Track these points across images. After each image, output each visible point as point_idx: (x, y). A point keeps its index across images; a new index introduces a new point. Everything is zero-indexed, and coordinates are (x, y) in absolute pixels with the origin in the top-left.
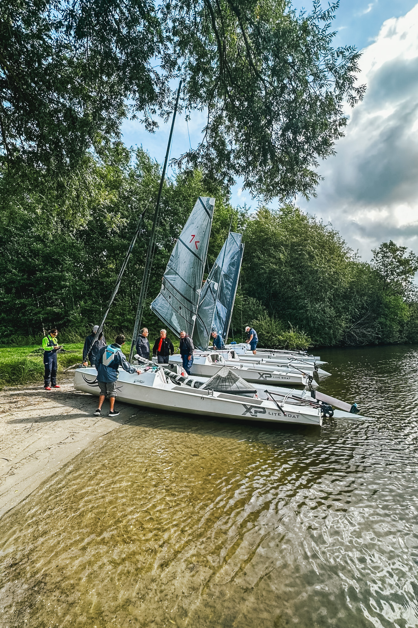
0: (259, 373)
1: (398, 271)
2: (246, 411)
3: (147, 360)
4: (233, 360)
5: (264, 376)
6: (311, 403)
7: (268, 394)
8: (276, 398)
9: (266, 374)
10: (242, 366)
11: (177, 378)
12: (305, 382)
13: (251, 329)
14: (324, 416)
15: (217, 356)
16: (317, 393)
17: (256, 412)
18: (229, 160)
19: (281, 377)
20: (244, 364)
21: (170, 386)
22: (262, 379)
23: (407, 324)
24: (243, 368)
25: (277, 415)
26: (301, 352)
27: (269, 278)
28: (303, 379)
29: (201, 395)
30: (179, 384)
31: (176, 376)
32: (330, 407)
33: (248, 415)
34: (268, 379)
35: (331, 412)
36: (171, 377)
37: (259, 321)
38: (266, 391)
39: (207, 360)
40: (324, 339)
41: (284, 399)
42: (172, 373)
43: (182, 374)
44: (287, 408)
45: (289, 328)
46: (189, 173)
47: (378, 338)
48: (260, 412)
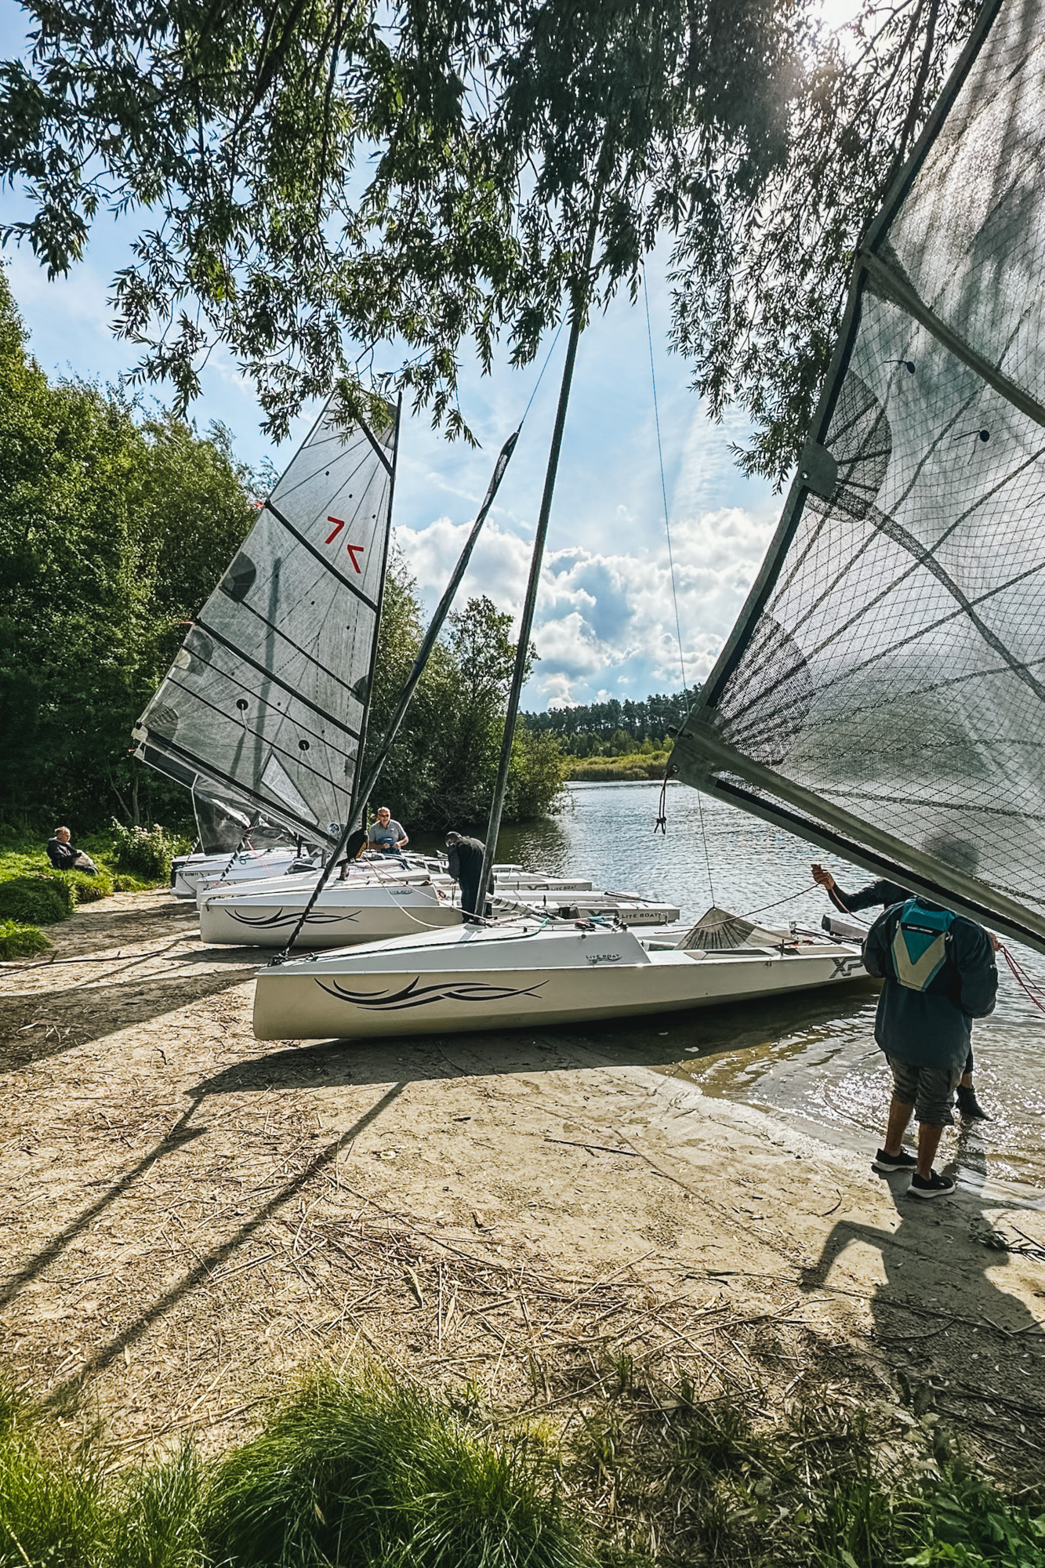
2: (837, 970)
33: (839, 976)
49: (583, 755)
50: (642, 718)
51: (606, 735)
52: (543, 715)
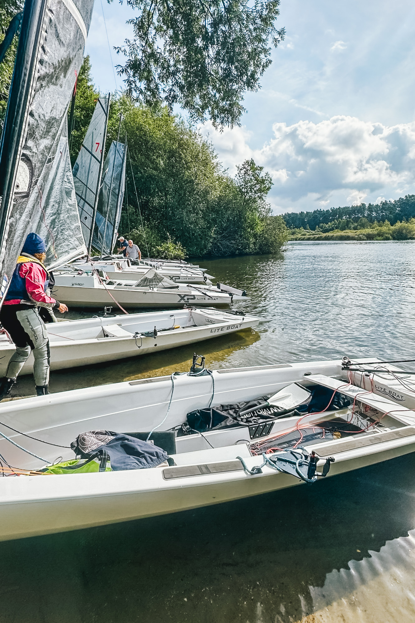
1: (255, 189)
23: (260, 237)
47: (239, 249)
49: (343, 229)
50: (376, 212)
51: (356, 220)
52: (328, 211)
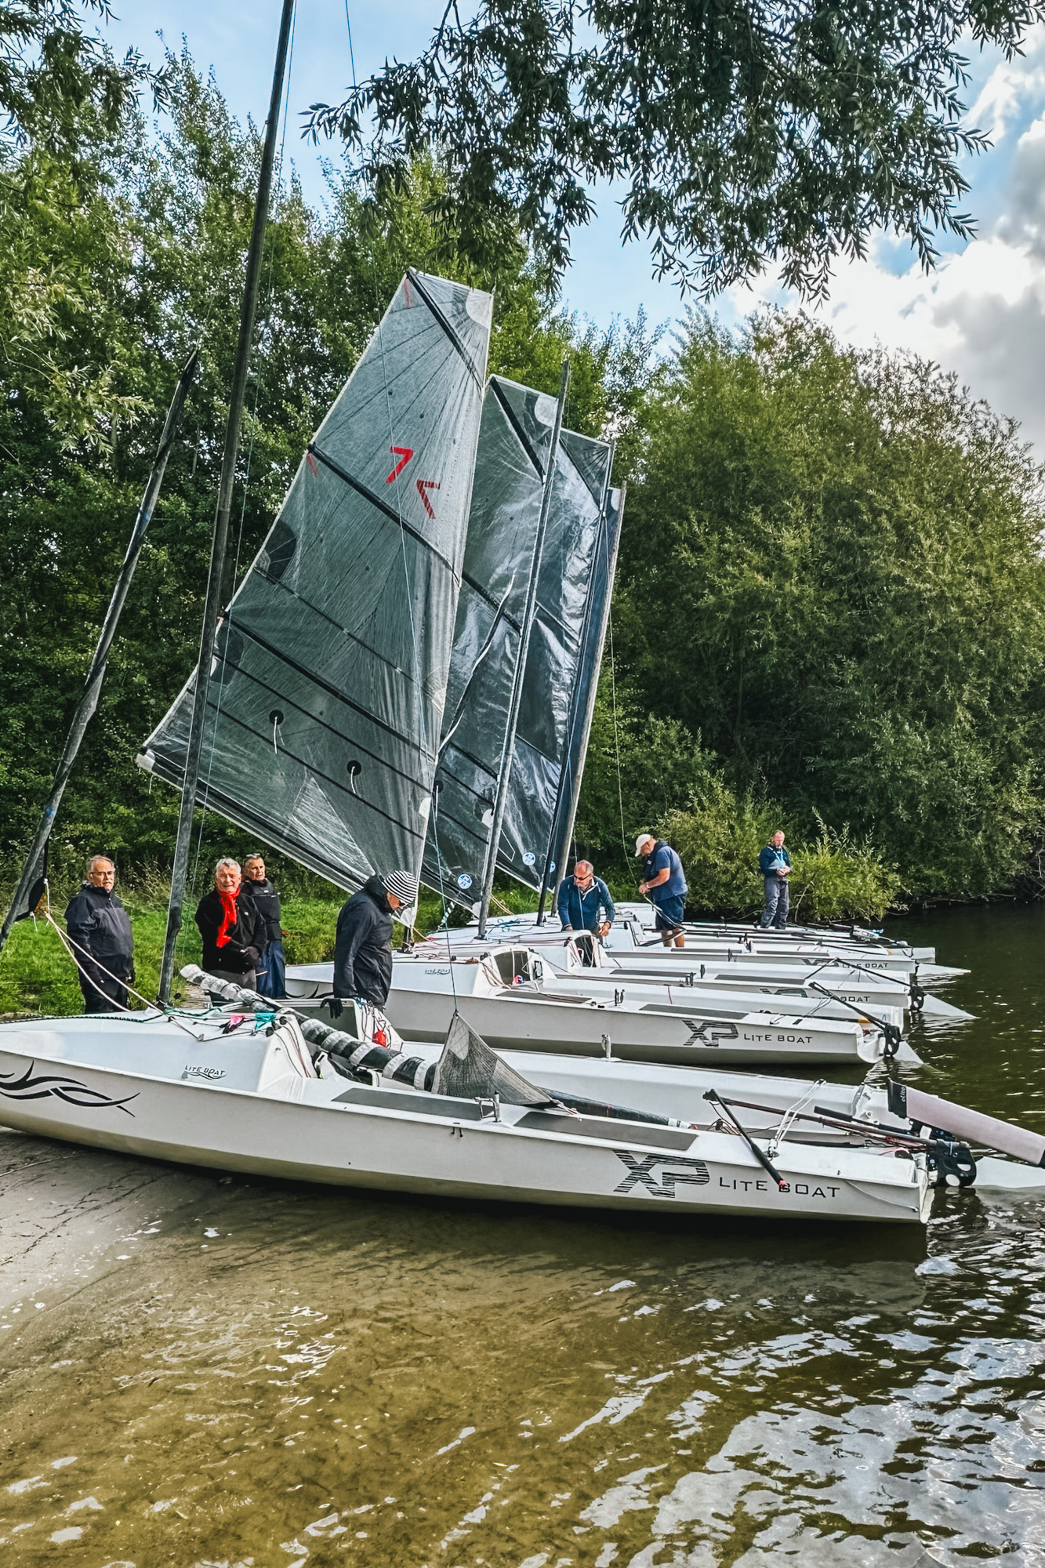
0: (689, 1023)
2: (632, 1178)
3: (232, 986)
4: (589, 971)
5: (708, 1032)
6: (889, 1138)
7: (719, 1108)
8: (749, 1119)
9: (714, 1024)
10: (618, 997)
11: (359, 1055)
12: (868, 1049)
13: (658, 846)
14: (940, 1185)
15: (522, 958)
16: (912, 1094)
17: (669, 1178)
18: (560, 103)
19: (774, 1035)
20: (630, 988)
21: (331, 1086)
22: (698, 1044)
24: (623, 1007)
25: (752, 1187)
26: (860, 932)
27: (736, 631)
28: (860, 1040)
29: (450, 1121)
30: (366, 1078)
31: (351, 1049)
32: (962, 1149)
33: (639, 1191)
34: (724, 1044)
35: (965, 1167)
36: (333, 1050)
37: (693, 811)
38: (711, 1096)
39: (480, 976)
40: (954, 872)
41: (784, 1125)
42: (337, 1036)
43: (378, 1037)
44: (790, 1158)
45: (814, 833)
46: (386, 176)
48: (686, 1179)
